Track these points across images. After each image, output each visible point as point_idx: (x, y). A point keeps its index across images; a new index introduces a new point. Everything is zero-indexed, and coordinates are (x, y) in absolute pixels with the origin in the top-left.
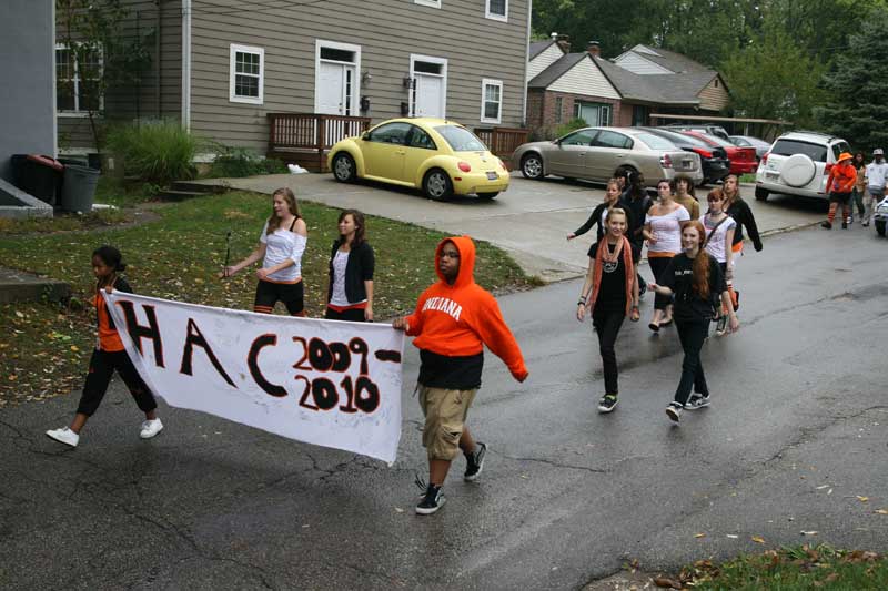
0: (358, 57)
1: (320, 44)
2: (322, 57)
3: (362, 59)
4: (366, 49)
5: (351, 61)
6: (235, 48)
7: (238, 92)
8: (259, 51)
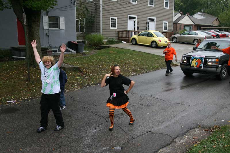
0: (136, 18)
1: (129, 16)
2: (129, 18)
3: (137, 18)
4: (138, 16)
5: (135, 19)
6: (111, 18)
7: (112, 27)
8: (116, 18)
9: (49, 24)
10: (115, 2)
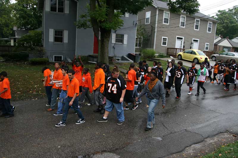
0: (183, 39)
1: (177, 36)
2: (177, 39)
3: (184, 39)
4: (185, 37)
6: (163, 37)
7: (163, 44)
8: (167, 38)
9: (116, 39)
10: (168, 26)
